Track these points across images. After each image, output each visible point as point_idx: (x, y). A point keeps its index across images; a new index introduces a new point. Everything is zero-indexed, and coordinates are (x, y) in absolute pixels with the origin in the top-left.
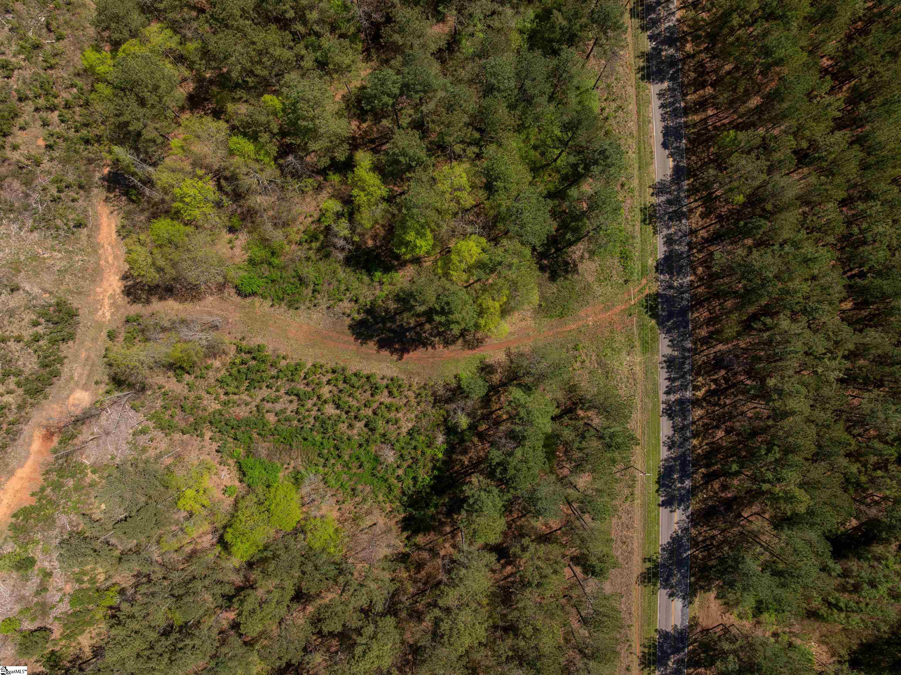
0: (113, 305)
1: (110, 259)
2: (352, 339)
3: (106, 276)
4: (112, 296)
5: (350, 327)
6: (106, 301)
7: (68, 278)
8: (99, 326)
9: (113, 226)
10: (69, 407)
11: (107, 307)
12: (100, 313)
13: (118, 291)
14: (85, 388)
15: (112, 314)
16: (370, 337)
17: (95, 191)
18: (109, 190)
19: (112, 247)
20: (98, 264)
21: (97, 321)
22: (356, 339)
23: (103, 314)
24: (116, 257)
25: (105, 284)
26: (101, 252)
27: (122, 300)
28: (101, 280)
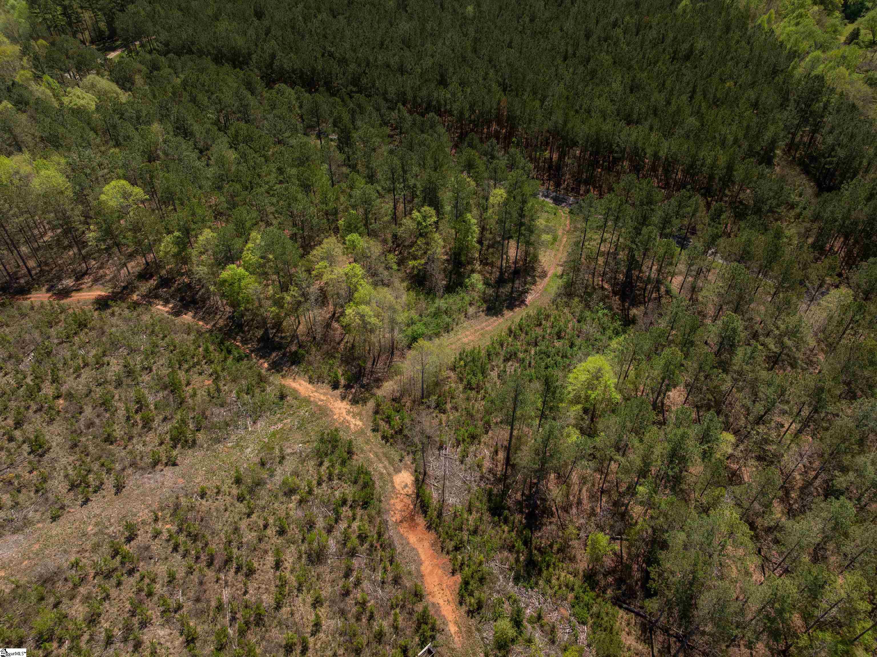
0: (354, 417)
1: (322, 397)
2: (495, 318)
3: (331, 406)
4: (348, 412)
5: (487, 315)
6: (348, 418)
7: (309, 427)
8: (362, 432)
9: (303, 382)
10: (402, 492)
11: (353, 420)
12: (352, 426)
13: (348, 407)
14: (398, 471)
15: (361, 420)
16: (501, 310)
17: (271, 378)
18: (278, 371)
19: (316, 391)
20: (317, 406)
21: (356, 432)
22: (497, 316)
23: (355, 425)
24: (325, 394)
25: (337, 411)
26: (312, 399)
27: (356, 409)
28: (332, 411)
